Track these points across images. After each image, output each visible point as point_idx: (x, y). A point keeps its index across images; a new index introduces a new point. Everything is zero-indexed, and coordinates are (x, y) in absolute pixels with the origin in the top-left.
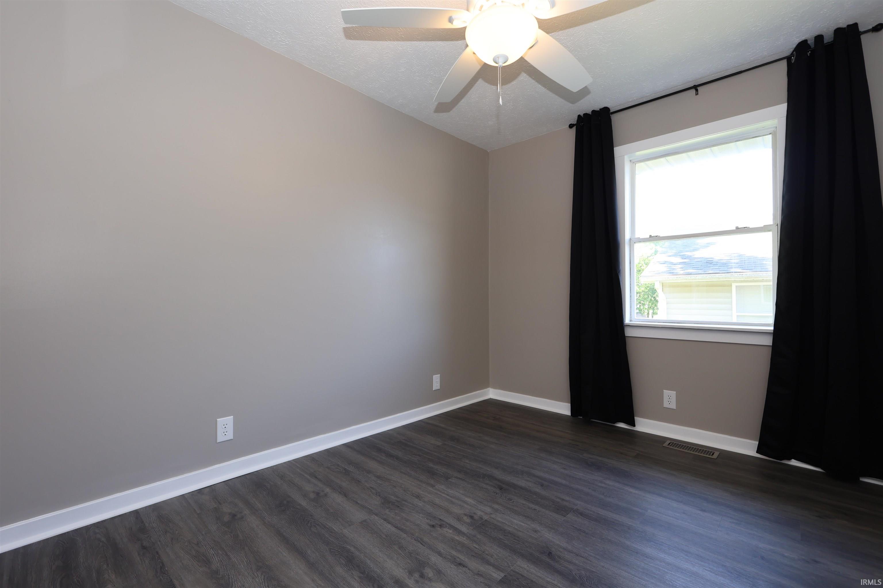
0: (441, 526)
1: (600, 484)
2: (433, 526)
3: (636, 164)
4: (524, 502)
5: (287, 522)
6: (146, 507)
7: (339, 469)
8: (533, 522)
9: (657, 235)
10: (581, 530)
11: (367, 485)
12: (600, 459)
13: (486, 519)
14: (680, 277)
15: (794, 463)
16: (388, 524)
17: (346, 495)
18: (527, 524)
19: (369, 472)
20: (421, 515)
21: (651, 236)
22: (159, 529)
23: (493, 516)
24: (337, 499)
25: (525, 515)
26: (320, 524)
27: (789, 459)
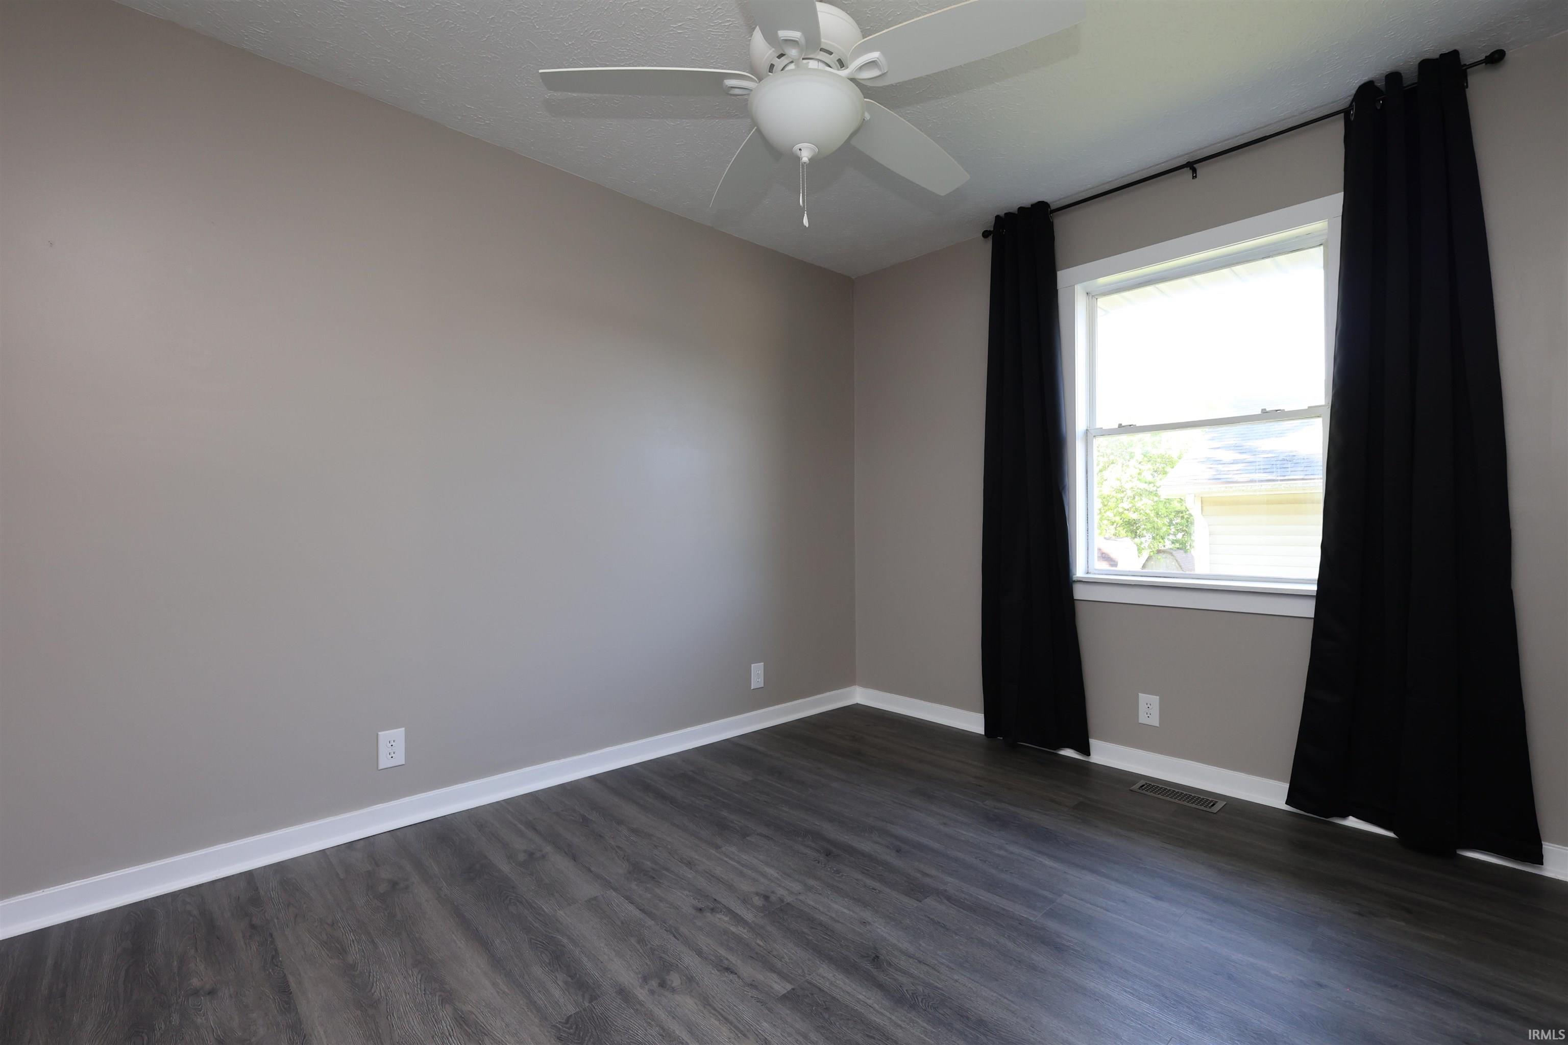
0: (713, 910)
1: (997, 852)
2: (701, 910)
3: (1097, 299)
4: (860, 877)
5: (474, 896)
6: (265, 867)
7: (573, 817)
8: (863, 909)
9: (1131, 424)
10: (939, 923)
11: (613, 843)
12: (1012, 809)
13: (788, 901)
14: (1231, 487)
15: (1352, 822)
16: (630, 904)
17: (574, 858)
18: (853, 912)
19: (620, 822)
20: (686, 892)
21: (1120, 426)
22: (279, 900)
23: (801, 897)
24: (559, 863)
25: (855, 897)
26: (524, 900)
27: (1344, 816)
